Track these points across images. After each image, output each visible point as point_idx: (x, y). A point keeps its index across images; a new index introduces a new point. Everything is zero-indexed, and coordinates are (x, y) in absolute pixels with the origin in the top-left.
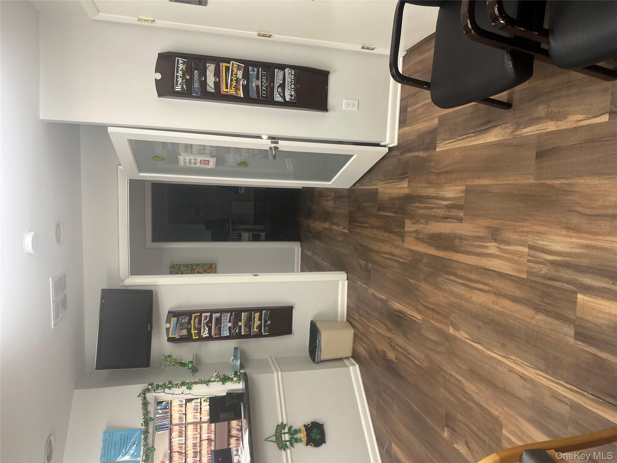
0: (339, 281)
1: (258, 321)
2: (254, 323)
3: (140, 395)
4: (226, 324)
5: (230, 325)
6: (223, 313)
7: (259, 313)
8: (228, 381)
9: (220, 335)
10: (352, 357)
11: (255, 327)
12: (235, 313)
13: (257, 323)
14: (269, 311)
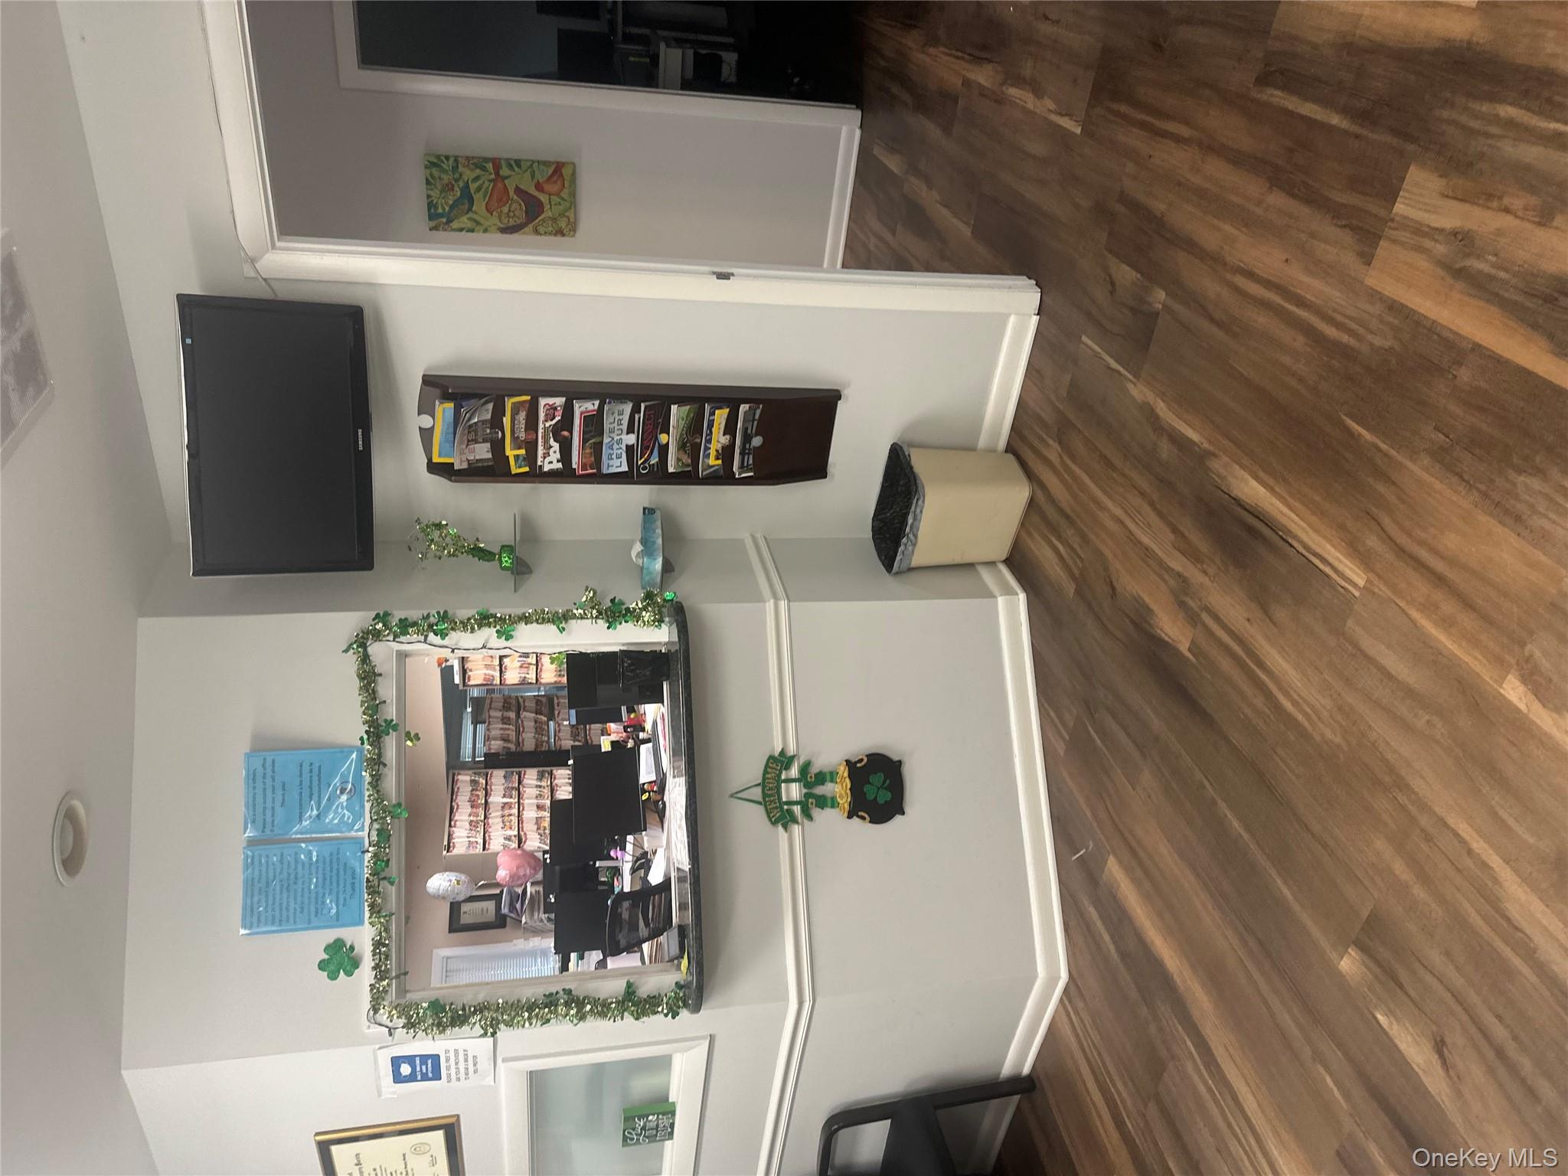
0: (1010, 315)
1: (724, 435)
2: (709, 441)
3: (350, 647)
4: (619, 437)
5: (631, 439)
6: (610, 403)
7: (728, 410)
8: (626, 622)
9: (599, 468)
10: (1008, 562)
11: (713, 453)
12: (648, 403)
13: (718, 441)
14: (761, 406)
